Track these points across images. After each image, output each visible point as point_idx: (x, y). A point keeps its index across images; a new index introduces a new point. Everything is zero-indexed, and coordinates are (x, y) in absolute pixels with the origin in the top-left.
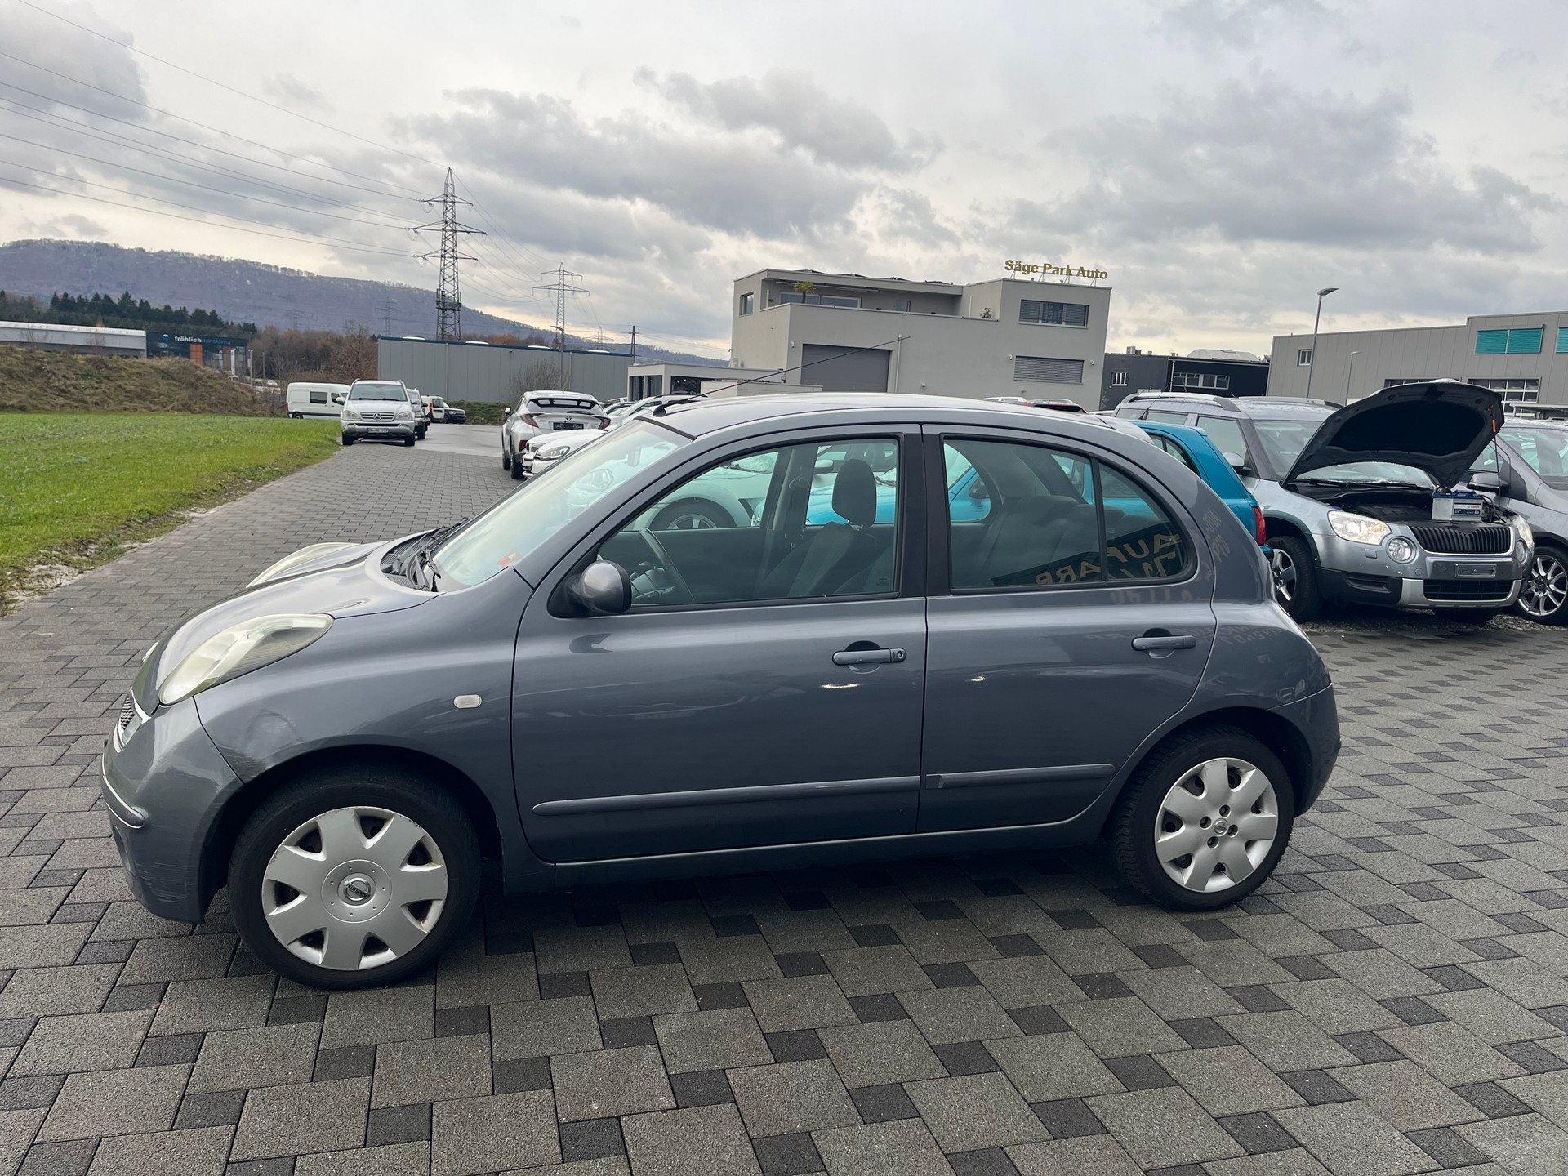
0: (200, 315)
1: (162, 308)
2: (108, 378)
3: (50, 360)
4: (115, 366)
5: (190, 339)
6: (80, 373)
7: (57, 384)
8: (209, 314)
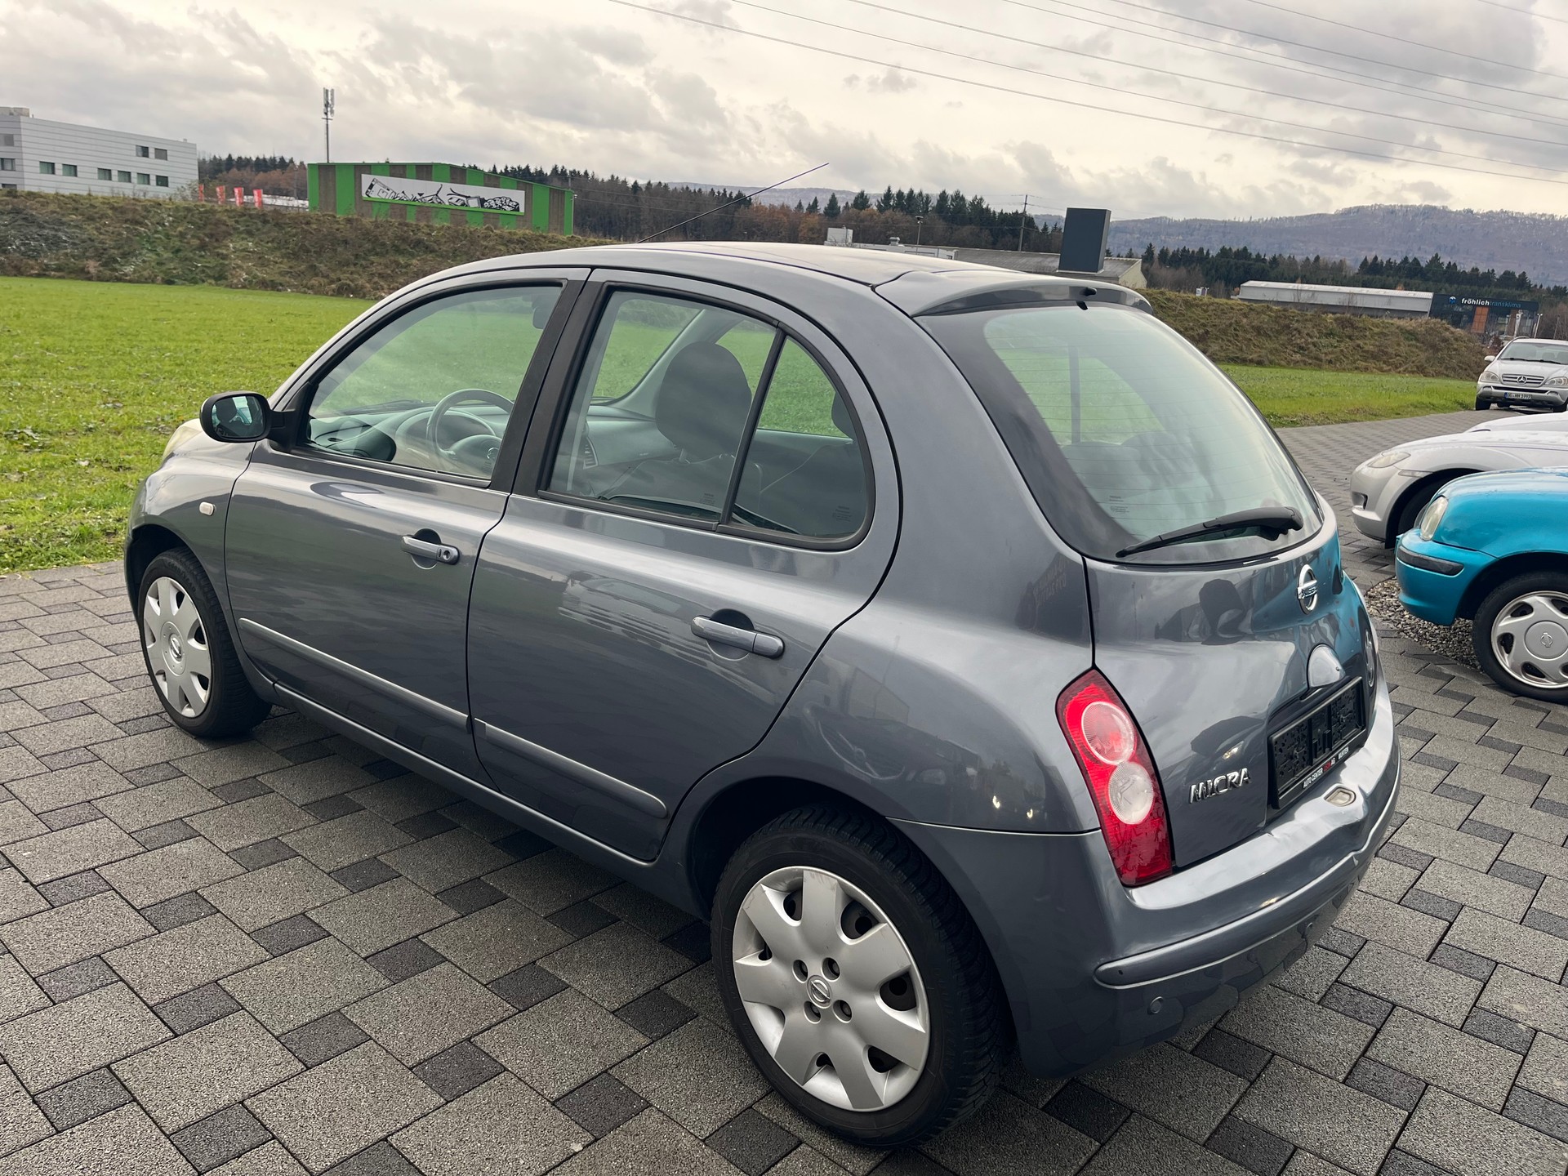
0: (1508, 275)
1: (1468, 270)
2: (1350, 337)
3: (1300, 318)
4: (1361, 325)
5: (1478, 302)
6: (1324, 331)
7: (1298, 341)
8: (1517, 276)
